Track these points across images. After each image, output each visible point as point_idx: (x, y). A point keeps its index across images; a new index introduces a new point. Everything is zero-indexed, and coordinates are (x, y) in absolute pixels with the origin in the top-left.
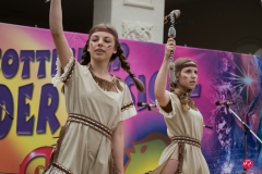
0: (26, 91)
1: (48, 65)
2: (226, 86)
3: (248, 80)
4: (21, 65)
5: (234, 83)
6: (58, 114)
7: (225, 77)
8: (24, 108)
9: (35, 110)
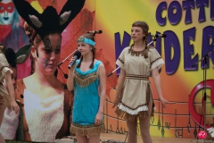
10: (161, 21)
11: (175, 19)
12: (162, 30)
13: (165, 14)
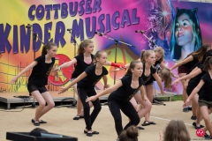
0: (48, 26)
1: (60, 12)
2: (153, 17)
3: (165, 13)
4: (46, 12)
5: (157, 15)
6: (65, 37)
7: (153, 12)
8: (48, 35)
9: (53, 36)
10: (31, 17)
11: (40, 16)
12: (32, 23)
13: (34, 13)
